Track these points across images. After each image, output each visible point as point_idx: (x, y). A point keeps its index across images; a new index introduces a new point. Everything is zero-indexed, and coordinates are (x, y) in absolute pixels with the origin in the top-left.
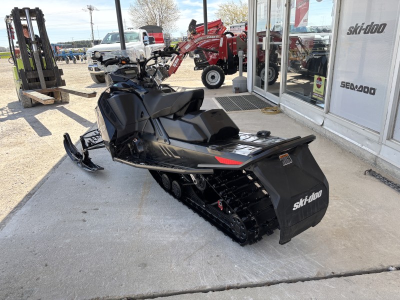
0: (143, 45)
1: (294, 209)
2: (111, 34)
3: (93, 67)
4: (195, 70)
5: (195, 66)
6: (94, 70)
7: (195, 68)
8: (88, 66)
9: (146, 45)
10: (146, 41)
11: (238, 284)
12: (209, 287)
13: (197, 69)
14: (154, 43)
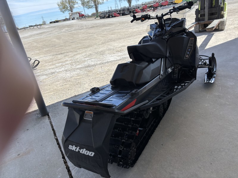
1: (69, 148)
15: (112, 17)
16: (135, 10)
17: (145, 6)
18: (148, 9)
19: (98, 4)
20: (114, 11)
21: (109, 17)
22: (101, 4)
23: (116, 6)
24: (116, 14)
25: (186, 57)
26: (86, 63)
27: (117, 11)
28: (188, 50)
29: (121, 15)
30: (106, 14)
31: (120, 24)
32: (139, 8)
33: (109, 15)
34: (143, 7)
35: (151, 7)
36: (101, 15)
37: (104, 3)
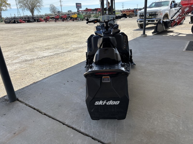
0: (170, 8)
1: (95, 104)
2: (154, 3)
3: (139, 20)
4: (190, 23)
5: (190, 21)
6: (139, 22)
7: (190, 22)
8: (137, 20)
9: (171, 8)
10: (172, 6)
11: (76, 128)
12: (66, 123)
13: (191, 23)
14: (177, 7)
15: (17, 23)
16: (39, 19)
17: (48, 17)
18: (51, 20)
19: (1, 11)
20: (19, 18)
21: (14, 22)
22: (4, 11)
23: (19, 14)
24: (22, 21)
25: (124, 48)
26: (21, 58)
27: (23, 18)
28: (124, 44)
29: (27, 22)
30: (11, 20)
31: (30, 29)
32: (42, 17)
33: (14, 21)
34: (46, 17)
35: (53, 18)
36: (7, 20)
37: (7, 10)
